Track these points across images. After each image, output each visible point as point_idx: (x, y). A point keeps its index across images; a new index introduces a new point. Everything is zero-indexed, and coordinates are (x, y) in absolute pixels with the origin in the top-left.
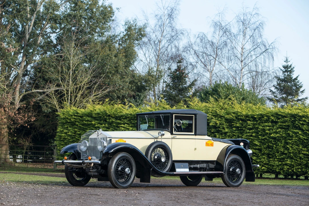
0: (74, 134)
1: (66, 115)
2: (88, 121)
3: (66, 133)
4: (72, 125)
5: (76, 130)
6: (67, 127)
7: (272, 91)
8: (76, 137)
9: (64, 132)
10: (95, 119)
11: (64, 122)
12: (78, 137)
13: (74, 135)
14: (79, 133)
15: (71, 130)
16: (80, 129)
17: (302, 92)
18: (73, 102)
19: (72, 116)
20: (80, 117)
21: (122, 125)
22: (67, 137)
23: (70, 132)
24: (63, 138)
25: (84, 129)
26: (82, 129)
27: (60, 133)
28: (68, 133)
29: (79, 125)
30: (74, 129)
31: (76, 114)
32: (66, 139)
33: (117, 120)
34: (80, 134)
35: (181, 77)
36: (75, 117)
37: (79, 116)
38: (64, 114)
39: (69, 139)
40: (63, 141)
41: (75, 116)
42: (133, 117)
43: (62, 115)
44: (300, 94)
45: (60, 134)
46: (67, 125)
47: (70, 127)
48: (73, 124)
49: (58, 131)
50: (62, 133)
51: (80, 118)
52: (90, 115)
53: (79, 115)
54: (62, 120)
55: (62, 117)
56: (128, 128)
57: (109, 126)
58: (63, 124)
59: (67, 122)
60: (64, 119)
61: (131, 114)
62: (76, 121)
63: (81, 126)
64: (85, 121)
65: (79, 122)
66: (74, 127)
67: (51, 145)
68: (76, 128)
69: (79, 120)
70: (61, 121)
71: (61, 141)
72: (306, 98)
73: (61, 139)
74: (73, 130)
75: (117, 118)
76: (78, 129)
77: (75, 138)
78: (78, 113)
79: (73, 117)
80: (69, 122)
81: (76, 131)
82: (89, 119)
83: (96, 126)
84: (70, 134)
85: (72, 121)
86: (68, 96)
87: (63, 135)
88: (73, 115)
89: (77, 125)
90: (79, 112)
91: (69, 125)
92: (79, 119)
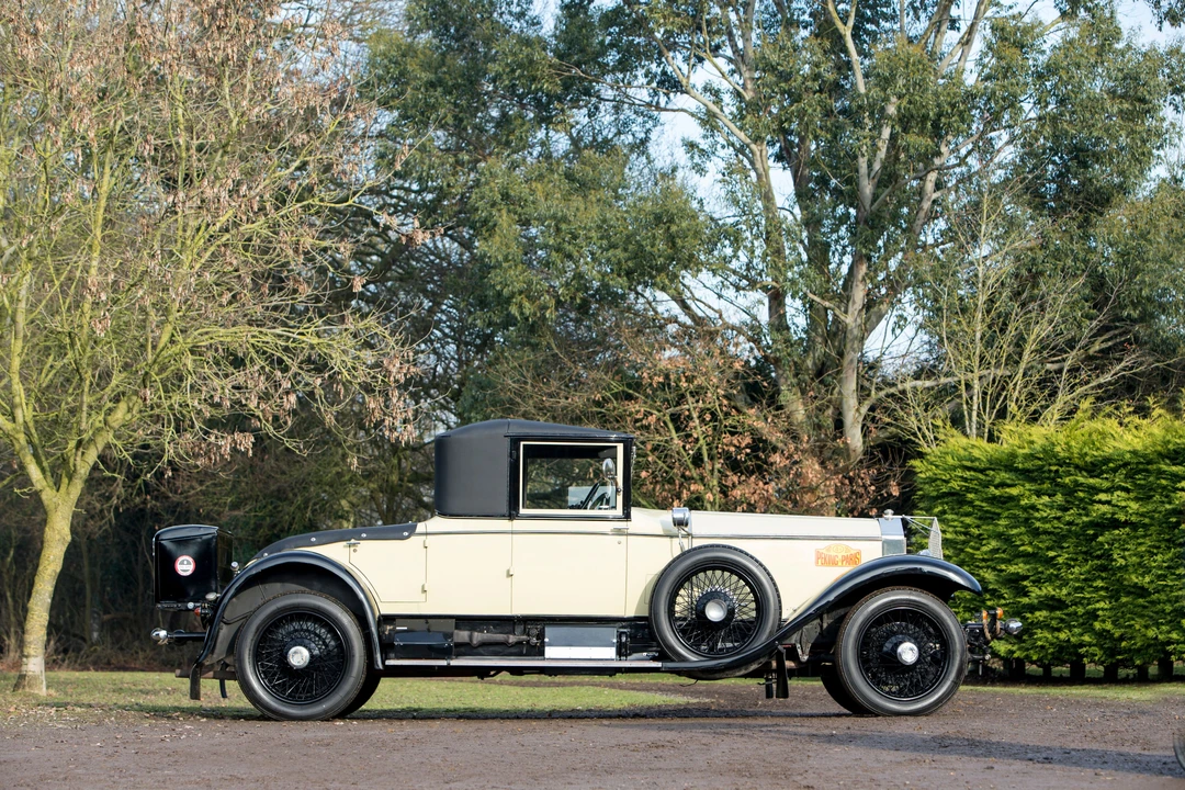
0: (962, 538)
1: (937, 466)
2: (1002, 485)
4: (955, 502)
5: (968, 520)
6: (944, 512)
8: (968, 550)
10: (1026, 475)
11: (935, 494)
14: (976, 531)
15: (956, 523)
19: (954, 468)
20: (982, 471)
21: (1103, 497)
23: (951, 529)
25: (993, 517)
26: (986, 518)
28: (944, 532)
29: (977, 503)
30: (962, 519)
31: (968, 464)
33: (1090, 477)
34: (979, 537)
36: (968, 474)
37: (975, 470)
41: (964, 468)
42: (1142, 463)
46: (942, 504)
47: (951, 511)
48: (958, 500)
51: (981, 476)
52: (1008, 463)
53: (977, 464)
54: (927, 486)
55: (923, 476)
56: (1123, 504)
57: (1067, 502)
58: (931, 502)
59: (941, 494)
60: (932, 480)
61: (1134, 453)
62: (968, 490)
63: (984, 504)
64: (997, 487)
65: (976, 491)
66: (961, 510)
68: (970, 515)
69: (980, 484)
70: (923, 489)
74: (960, 522)
75: (1094, 469)
76: (976, 518)
78: (973, 459)
79: (959, 473)
80: (947, 494)
81: (969, 526)
82: (1004, 476)
83: (1024, 502)
85: (954, 488)
88: (958, 467)
89: (971, 503)
90: (976, 453)
91: (947, 503)
92: (977, 479)
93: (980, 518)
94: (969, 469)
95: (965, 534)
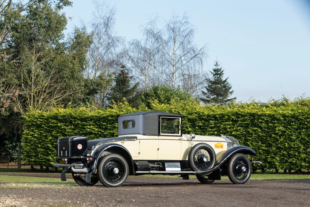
1: (32, 118)
2: (53, 123)
3: (32, 135)
4: (37, 127)
6: (33, 129)
7: (204, 92)
9: (30, 134)
10: (61, 121)
11: (30, 125)
12: (44, 138)
13: (39, 137)
14: (45, 134)
15: (37, 132)
16: (46, 131)
17: (231, 93)
18: (36, 105)
19: (37, 119)
20: (46, 119)
21: (88, 127)
22: (33, 139)
23: (36, 134)
24: (30, 140)
25: (50, 131)
26: (47, 131)
27: (26, 135)
28: (35, 134)
29: (45, 127)
31: (41, 117)
32: (32, 140)
33: (82, 122)
34: (46, 136)
35: (125, 80)
36: (41, 120)
37: (44, 119)
38: (29, 117)
39: (35, 141)
40: (29, 143)
41: (40, 118)
42: (98, 119)
43: (27, 118)
44: (229, 95)
45: (26, 137)
46: (33, 127)
47: (36, 129)
48: (39, 127)
49: (24, 133)
50: (28, 135)
52: (55, 117)
55: (28, 120)
56: (94, 129)
57: (74, 128)
58: (29, 127)
59: (33, 125)
60: (30, 121)
61: (96, 116)
62: (41, 124)
63: (46, 128)
64: (51, 123)
65: (44, 124)
66: (39, 129)
67: (7, 147)
68: (42, 130)
70: (27, 123)
71: (27, 142)
72: (235, 98)
73: (28, 141)
74: (39, 132)
75: (82, 120)
76: (43, 131)
77: (41, 139)
78: (43, 116)
79: (39, 120)
80: (35, 125)
81: (42, 133)
82: (55, 121)
83: (63, 128)
84: (36, 135)
85: (38, 123)
86: (31, 100)
87: (30, 137)
88: (39, 118)
89: (43, 128)
92: (45, 121)
93: (45, 131)
94: (42, 119)
95: (40, 135)
